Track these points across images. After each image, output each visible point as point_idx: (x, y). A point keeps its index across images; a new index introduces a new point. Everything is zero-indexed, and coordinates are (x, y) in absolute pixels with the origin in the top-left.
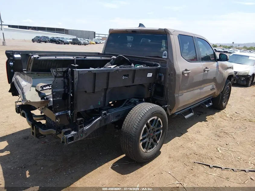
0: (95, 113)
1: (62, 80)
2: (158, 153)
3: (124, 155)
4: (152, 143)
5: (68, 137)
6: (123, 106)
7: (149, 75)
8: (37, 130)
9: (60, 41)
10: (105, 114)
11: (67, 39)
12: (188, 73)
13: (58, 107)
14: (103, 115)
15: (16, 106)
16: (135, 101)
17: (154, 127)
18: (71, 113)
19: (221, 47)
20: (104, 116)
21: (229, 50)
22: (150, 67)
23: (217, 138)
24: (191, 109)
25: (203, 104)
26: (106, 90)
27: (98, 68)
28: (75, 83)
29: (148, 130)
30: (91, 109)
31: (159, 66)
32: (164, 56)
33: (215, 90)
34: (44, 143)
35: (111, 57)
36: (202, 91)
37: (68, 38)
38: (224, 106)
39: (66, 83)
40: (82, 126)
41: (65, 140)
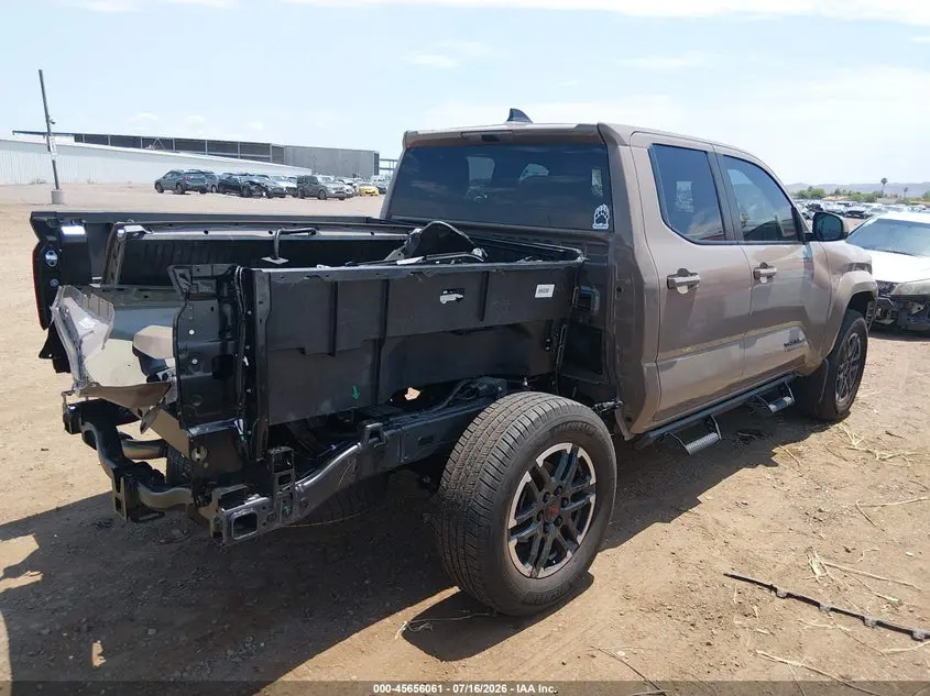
0: (341, 428)
1: (212, 309)
2: (580, 582)
3: (455, 590)
4: (555, 542)
5: (236, 515)
6: (448, 406)
7: (541, 291)
8: (132, 492)
9: (253, 188)
10: (375, 433)
11: (279, 179)
12: (691, 285)
13: (197, 404)
14: (367, 435)
15: (65, 406)
16: (492, 388)
17: (565, 482)
18: (247, 427)
19: (839, 198)
20: (371, 441)
21: (867, 207)
22: (546, 263)
23: (810, 527)
24: (709, 416)
25: (757, 401)
26: (379, 344)
27: (348, 265)
28: (258, 317)
29: (539, 495)
30: (325, 416)
31: (579, 260)
32: (600, 220)
33: (803, 349)
34: (167, 543)
35: (407, 231)
36: (749, 351)
37: (282, 175)
38: (840, 409)
39: (229, 319)
40: (289, 475)
41: (225, 526)
